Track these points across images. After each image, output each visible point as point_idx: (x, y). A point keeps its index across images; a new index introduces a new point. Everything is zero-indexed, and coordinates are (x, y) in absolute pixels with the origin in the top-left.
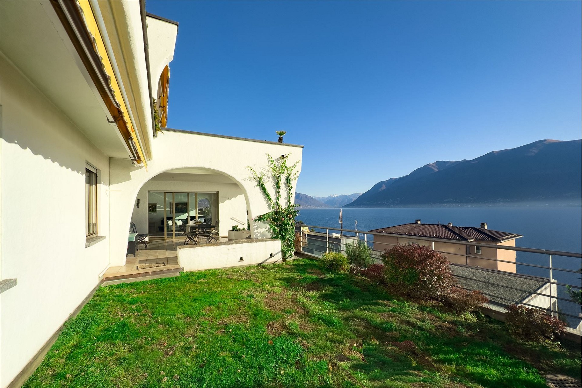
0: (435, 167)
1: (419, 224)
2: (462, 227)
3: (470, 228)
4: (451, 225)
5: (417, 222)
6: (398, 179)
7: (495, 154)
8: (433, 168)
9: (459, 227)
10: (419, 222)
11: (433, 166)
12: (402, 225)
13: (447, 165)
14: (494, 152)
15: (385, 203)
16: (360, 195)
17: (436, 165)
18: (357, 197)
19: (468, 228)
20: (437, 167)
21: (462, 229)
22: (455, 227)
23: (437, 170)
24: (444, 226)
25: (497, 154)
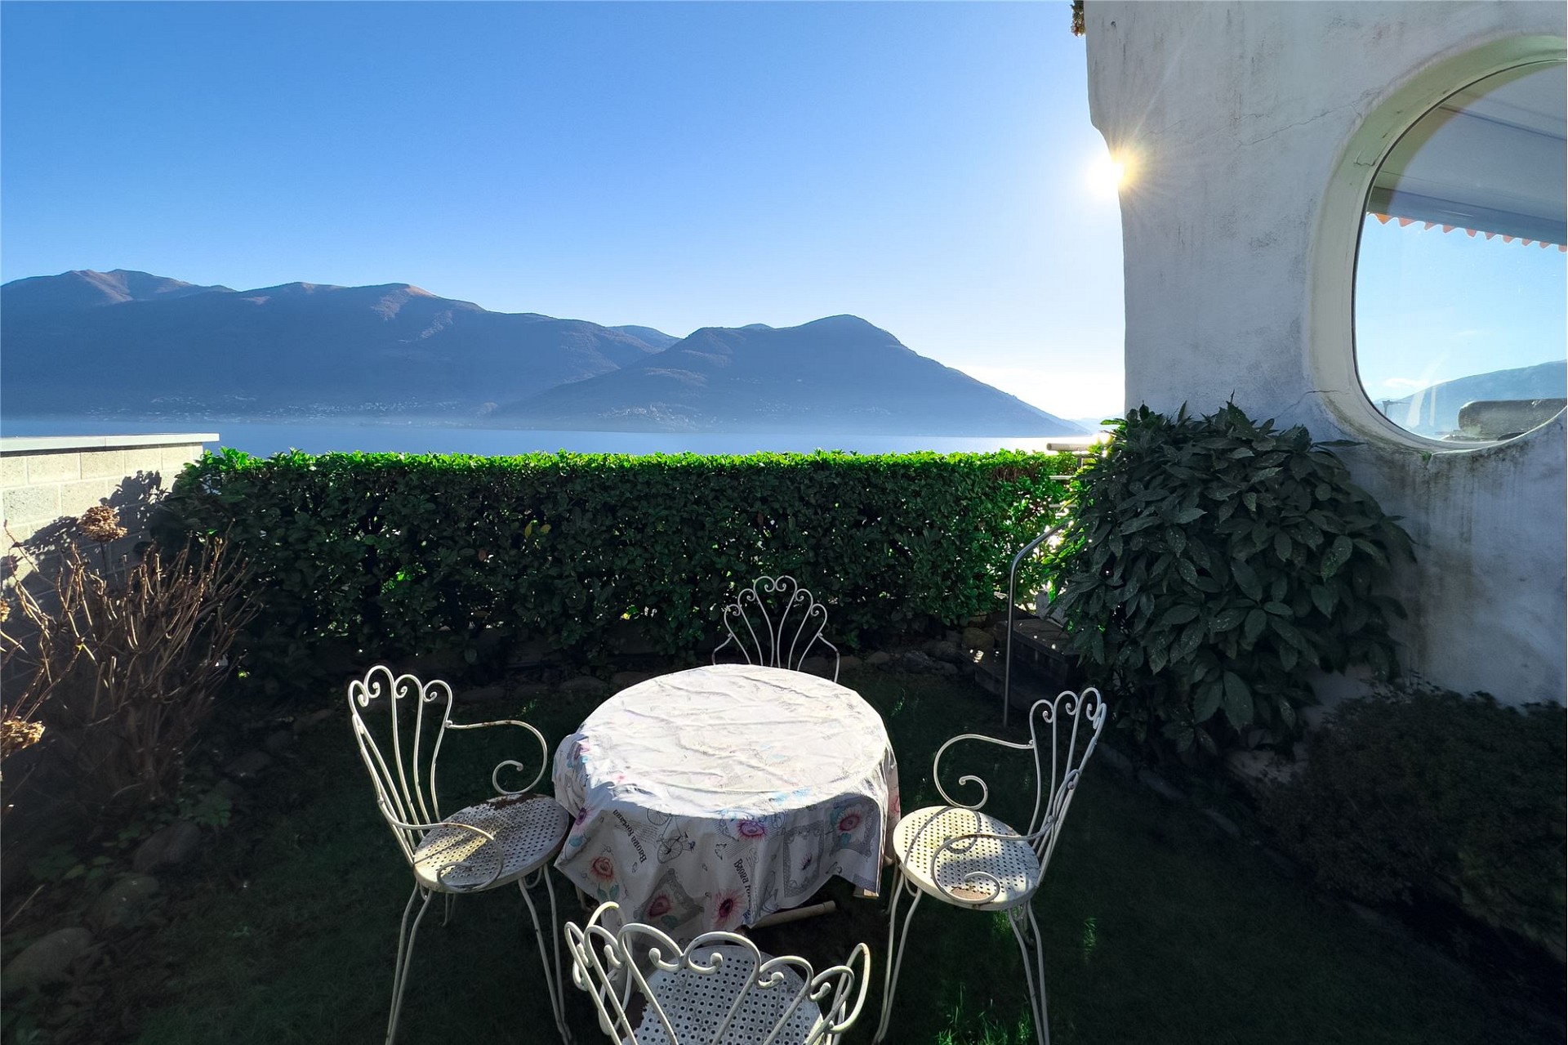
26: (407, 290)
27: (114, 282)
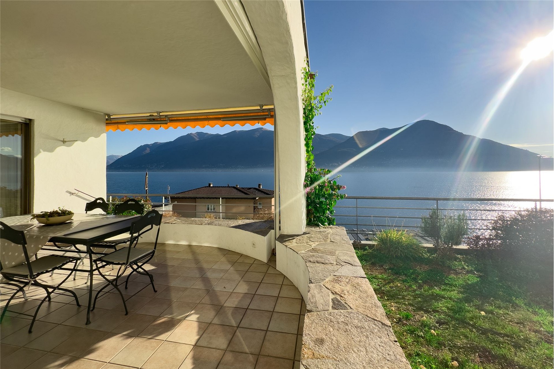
0: (196, 137)
1: (212, 187)
2: (247, 188)
3: (252, 188)
4: (238, 187)
5: (210, 185)
6: (163, 144)
7: (237, 132)
8: (195, 137)
9: (245, 188)
10: (212, 185)
11: (194, 135)
12: (198, 189)
13: (206, 136)
14: (237, 131)
15: (149, 167)
16: (120, 157)
17: (197, 135)
18: (116, 159)
19: (251, 188)
20: (198, 137)
21: (247, 189)
22: (242, 188)
23: (197, 139)
24: (234, 187)
25: (238, 133)
26: (262, 129)
27: (196, 135)
